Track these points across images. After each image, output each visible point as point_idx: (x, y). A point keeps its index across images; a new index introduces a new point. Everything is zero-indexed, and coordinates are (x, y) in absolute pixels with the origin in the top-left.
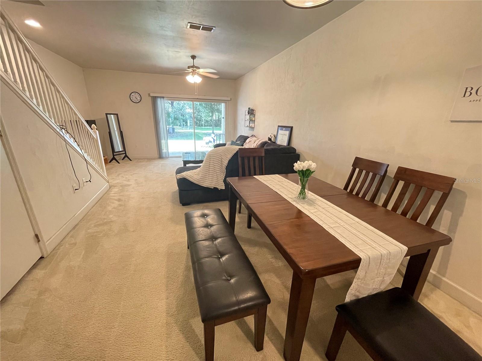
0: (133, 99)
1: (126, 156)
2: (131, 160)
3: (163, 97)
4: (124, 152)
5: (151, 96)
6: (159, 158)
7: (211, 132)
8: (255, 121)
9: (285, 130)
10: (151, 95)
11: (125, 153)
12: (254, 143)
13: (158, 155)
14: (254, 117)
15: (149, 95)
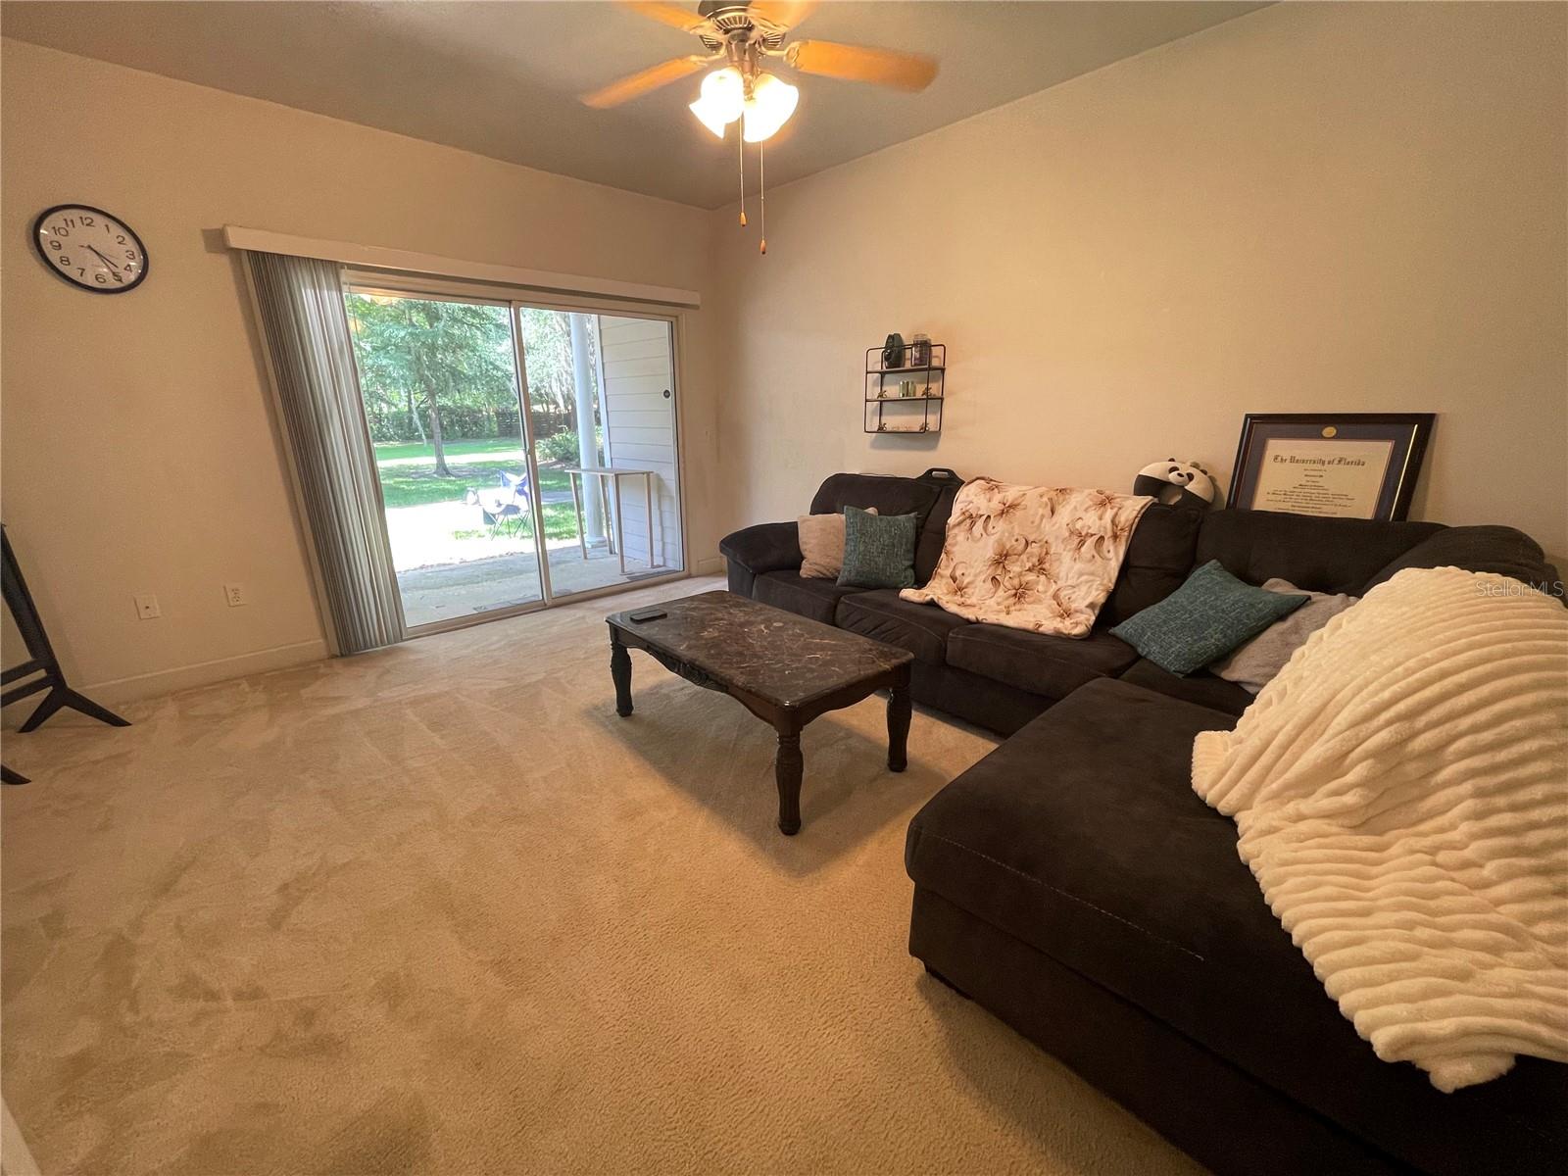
0: (65, 260)
1: (61, 696)
2: (117, 722)
3: (333, 267)
4: (41, 674)
5: (236, 253)
6: (334, 657)
7: (432, 460)
8: (942, 399)
9: (1335, 438)
10: (234, 243)
11: (55, 677)
12: (1053, 512)
13: (325, 636)
14: (921, 383)
15: (216, 240)
